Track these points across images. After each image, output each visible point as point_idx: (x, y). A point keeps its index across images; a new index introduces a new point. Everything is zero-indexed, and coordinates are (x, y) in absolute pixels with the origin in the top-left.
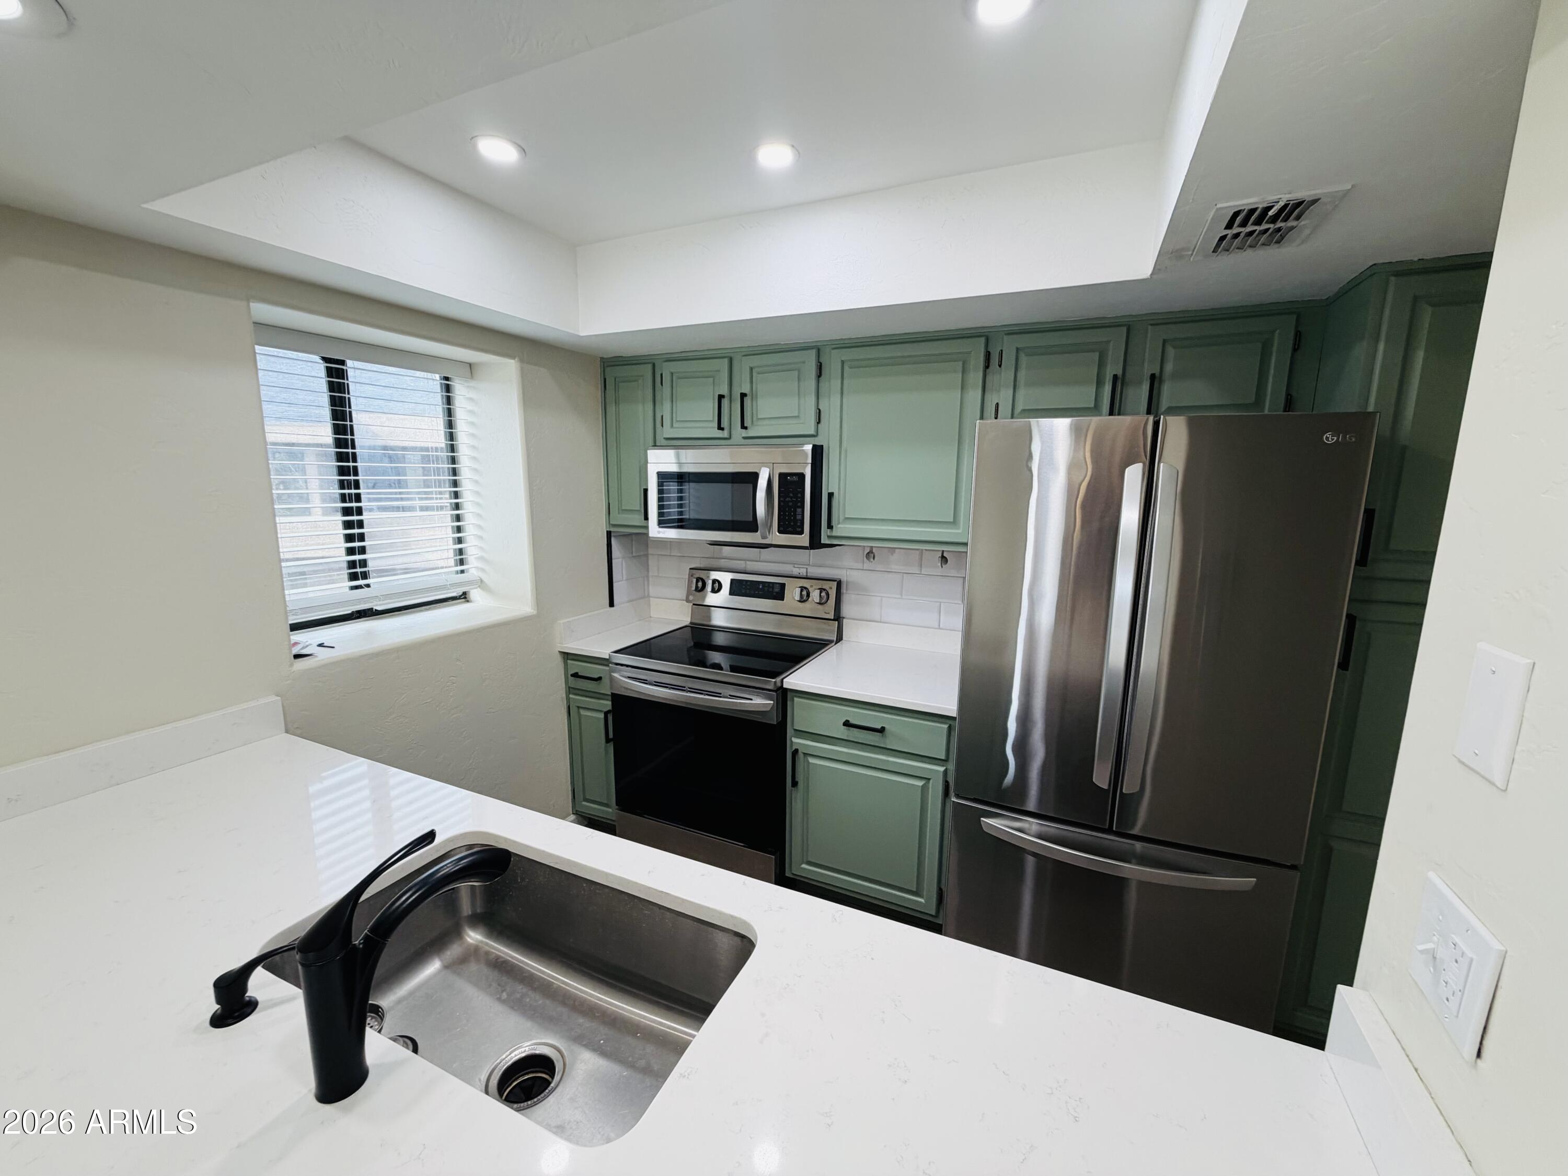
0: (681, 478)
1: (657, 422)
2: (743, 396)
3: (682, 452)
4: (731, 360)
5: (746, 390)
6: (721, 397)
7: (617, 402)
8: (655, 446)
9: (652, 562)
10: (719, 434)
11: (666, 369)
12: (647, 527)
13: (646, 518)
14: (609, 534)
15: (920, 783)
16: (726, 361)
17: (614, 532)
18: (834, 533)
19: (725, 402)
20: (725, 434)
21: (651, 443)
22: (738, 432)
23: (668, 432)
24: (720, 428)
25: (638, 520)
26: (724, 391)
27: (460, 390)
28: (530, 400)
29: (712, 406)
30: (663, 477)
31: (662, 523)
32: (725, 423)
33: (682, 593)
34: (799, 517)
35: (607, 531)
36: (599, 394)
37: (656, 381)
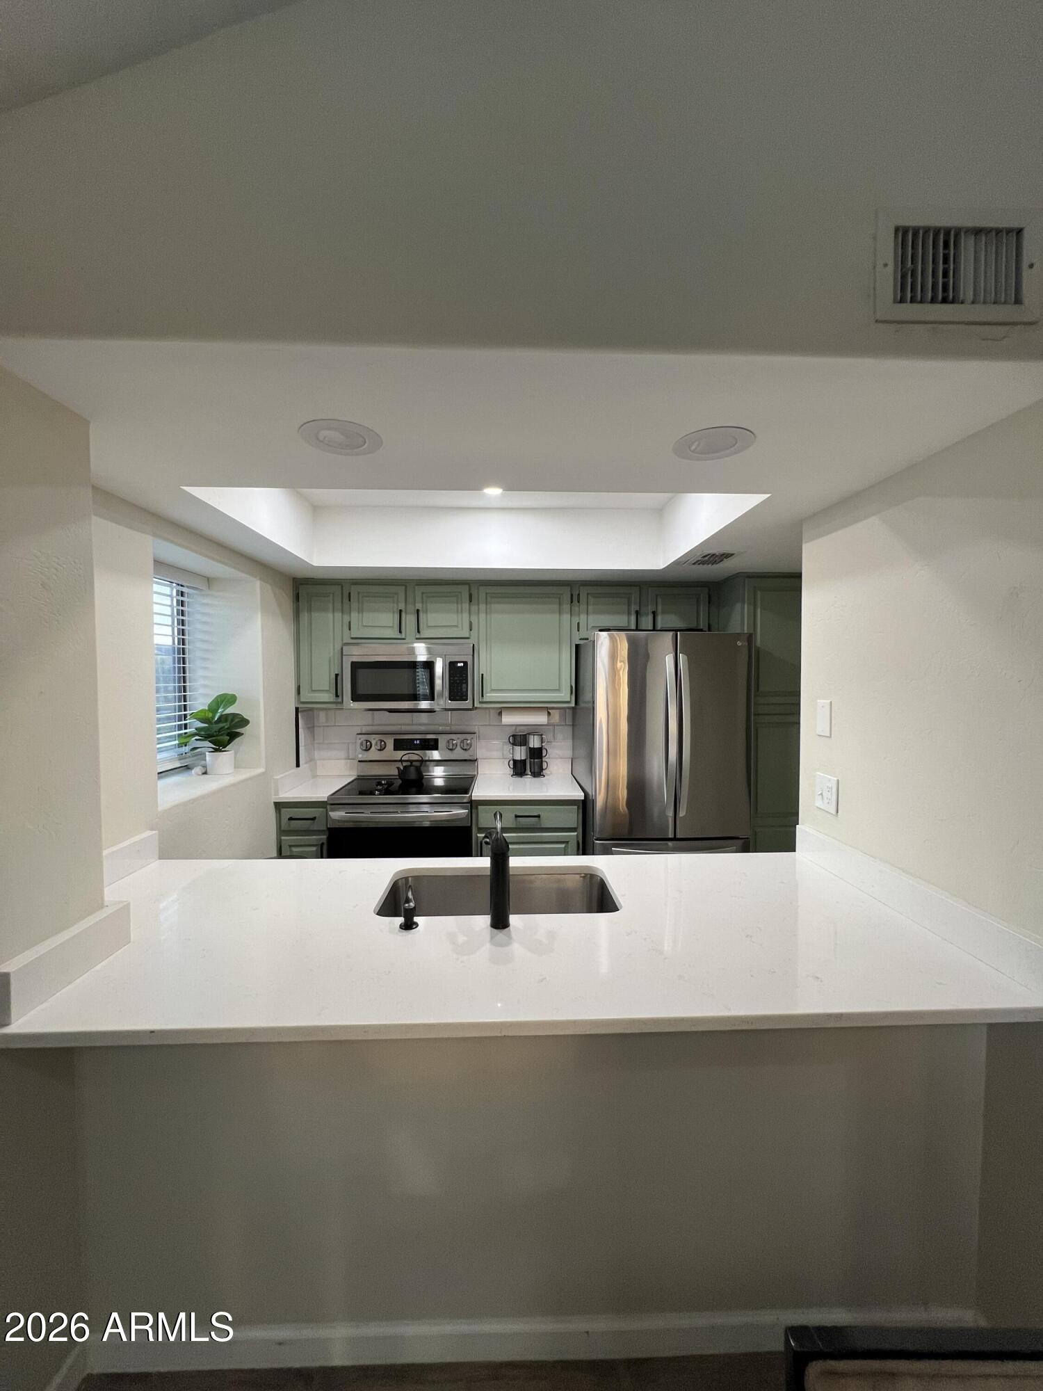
1: (345, 626)
2: (418, 611)
4: (406, 586)
5: (419, 607)
6: (401, 611)
7: (310, 610)
8: (346, 642)
10: (399, 635)
11: (354, 590)
12: (340, 703)
13: (337, 695)
14: (297, 710)
15: (563, 846)
16: (403, 587)
17: (301, 708)
18: (485, 699)
19: (403, 614)
20: (403, 635)
22: (413, 635)
23: (355, 633)
24: (400, 632)
25: (327, 697)
26: (402, 607)
29: (396, 616)
30: (355, 666)
32: (405, 629)
34: (464, 690)
35: (296, 708)
36: (293, 603)
37: (344, 597)
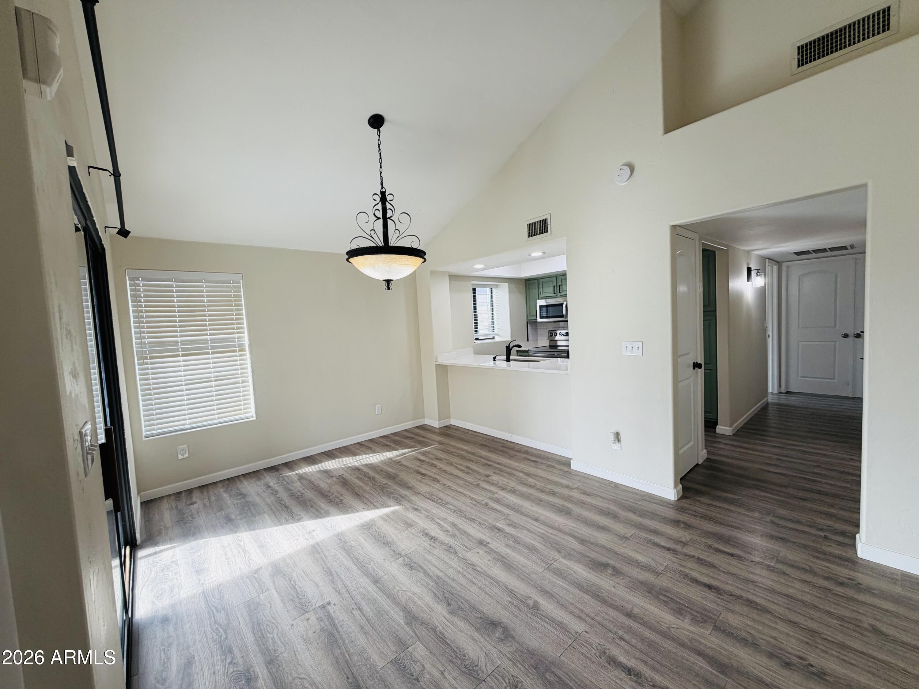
0: (547, 306)
1: (539, 293)
2: (560, 286)
3: (547, 300)
4: (556, 277)
5: (560, 284)
6: (554, 286)
7: (529, 289)
8: (539, 299)
9: (538, 331)
10: (554, 295)
11: (541, 280)
12: (537, 320)
13: (537, 317)
14: (527, 322)
16: (555, 278)
17: (529, 322)
19: (555, 288)
20: (556, 295)
21: (537, 298)
22: (559, 294)
23: (542, 296)
24: (554, 293)
25: (534, 318)
26: (555, 284)
27: (494, 290)
28: (510, 292)
29: (552, 288)
30: (541, 307)
31: (541, 317)
32: (555, 292)
33: (547, 338)
36: (525, 288)
37: (539, 284)
